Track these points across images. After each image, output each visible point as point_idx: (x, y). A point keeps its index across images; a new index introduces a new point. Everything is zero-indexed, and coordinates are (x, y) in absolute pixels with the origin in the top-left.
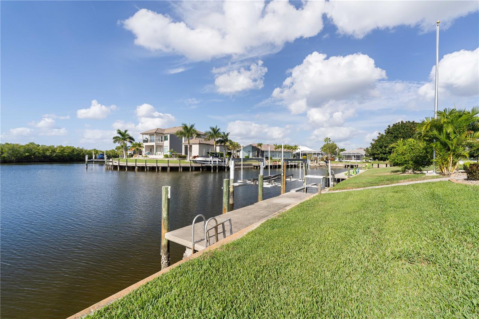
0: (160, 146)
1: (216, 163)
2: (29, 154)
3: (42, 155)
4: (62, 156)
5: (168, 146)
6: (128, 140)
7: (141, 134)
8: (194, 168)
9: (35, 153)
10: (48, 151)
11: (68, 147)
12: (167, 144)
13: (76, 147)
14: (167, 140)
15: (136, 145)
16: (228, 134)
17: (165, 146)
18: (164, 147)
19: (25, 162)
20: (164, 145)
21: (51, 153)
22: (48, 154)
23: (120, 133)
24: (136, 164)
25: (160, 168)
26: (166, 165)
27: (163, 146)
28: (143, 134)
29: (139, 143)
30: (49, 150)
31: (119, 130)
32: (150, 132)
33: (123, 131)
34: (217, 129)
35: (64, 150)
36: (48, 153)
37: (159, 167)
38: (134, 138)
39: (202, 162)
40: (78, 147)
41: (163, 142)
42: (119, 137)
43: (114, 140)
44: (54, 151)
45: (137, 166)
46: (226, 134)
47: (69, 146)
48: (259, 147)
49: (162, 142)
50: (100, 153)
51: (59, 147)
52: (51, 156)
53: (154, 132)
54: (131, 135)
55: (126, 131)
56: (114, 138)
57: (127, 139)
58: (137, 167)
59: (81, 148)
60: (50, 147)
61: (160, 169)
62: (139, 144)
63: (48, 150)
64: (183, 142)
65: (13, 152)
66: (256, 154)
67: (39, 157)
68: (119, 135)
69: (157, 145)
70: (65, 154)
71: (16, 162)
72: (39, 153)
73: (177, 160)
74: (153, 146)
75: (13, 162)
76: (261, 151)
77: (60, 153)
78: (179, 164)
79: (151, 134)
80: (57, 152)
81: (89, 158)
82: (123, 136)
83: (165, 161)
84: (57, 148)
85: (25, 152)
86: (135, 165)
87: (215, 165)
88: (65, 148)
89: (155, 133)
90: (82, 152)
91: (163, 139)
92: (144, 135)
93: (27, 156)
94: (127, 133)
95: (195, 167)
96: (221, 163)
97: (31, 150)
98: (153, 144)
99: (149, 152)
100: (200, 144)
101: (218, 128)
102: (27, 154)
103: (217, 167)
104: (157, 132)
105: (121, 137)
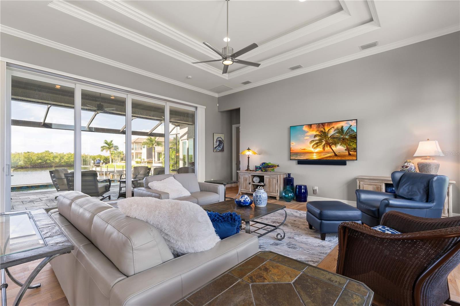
2: (41, 161)
5: (145, 153)
6: (113, 148)
9: (46, 160)
10: (57, 158)
14: (145, 148)
20: (143, 153)
21: (59, 159)
24: (107, 170)
29: (119, 151)
40: (84, 154)
41: (141, 150)
43: (101, 149)
44: (62, 158)
50: (98, 159)
56: (102, 147)
60: (60, 155)
65: (28, 159)
68: (105, 145)
71: (31, 168)
72: (50, 160)
75: (28, 168)
77: (68, 159)
80: (65, 158)
85: (38, 160)
90: (87, 157)
91: (142, 147)
93: (40, 163)
94: (112, 143)
97: (44, 157)
98: (133, 151)
102: (40, 161)
104: (135, 141)
105: (108, 146)
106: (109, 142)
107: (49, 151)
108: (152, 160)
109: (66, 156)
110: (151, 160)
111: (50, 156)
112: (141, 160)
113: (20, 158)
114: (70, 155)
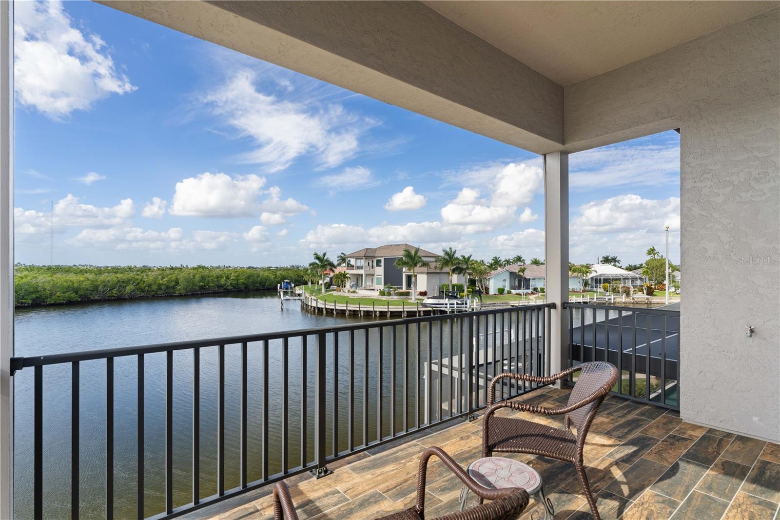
0: (371, 274)
1: (453, 306)
4: (237, 284)
5: (381, 275)
8: (422, 312)
12: (380, 271)
14: (381, 266)
15: (341, 275)
18: (376, 276)
22: (222, 283)
25: (378, 312)
26: (384, 309)
27: (375, 274)
32: (356, 254)
33: (321, 254)
34: (452, 252)
36: (223, 281)
37: (376, 312)
41: (374, 269)
42: (317, 264)
45: (349, 310)
46: (467, 257)
48: (521, 274)
49: (372, 268)
55: (325, 255)
57: (327, 266)
61: (378, 315)
62: (344, 274)
63: (221, 277)
64: (404, 271)
66: (517, 284)
67: (213, 287)
68: (317, 261)
69: (366, 274)
73: (398, 299)
74: (362, 275)
76: (525, 278)
78: (402, 307)
82: (322, 262)
83: (382, 301)
87: (453, 309)
89: (364, 256)
91: (375, 264)
94: (325, 258)
95: (424, 311)
96: (460, 306)
98: (362, 271)
99: (355, 283)
100: (428, 273)
101: (453, 250)
103: (455, 311)
104: (366, 254)
105: (320, 263)
106: (320, 256)
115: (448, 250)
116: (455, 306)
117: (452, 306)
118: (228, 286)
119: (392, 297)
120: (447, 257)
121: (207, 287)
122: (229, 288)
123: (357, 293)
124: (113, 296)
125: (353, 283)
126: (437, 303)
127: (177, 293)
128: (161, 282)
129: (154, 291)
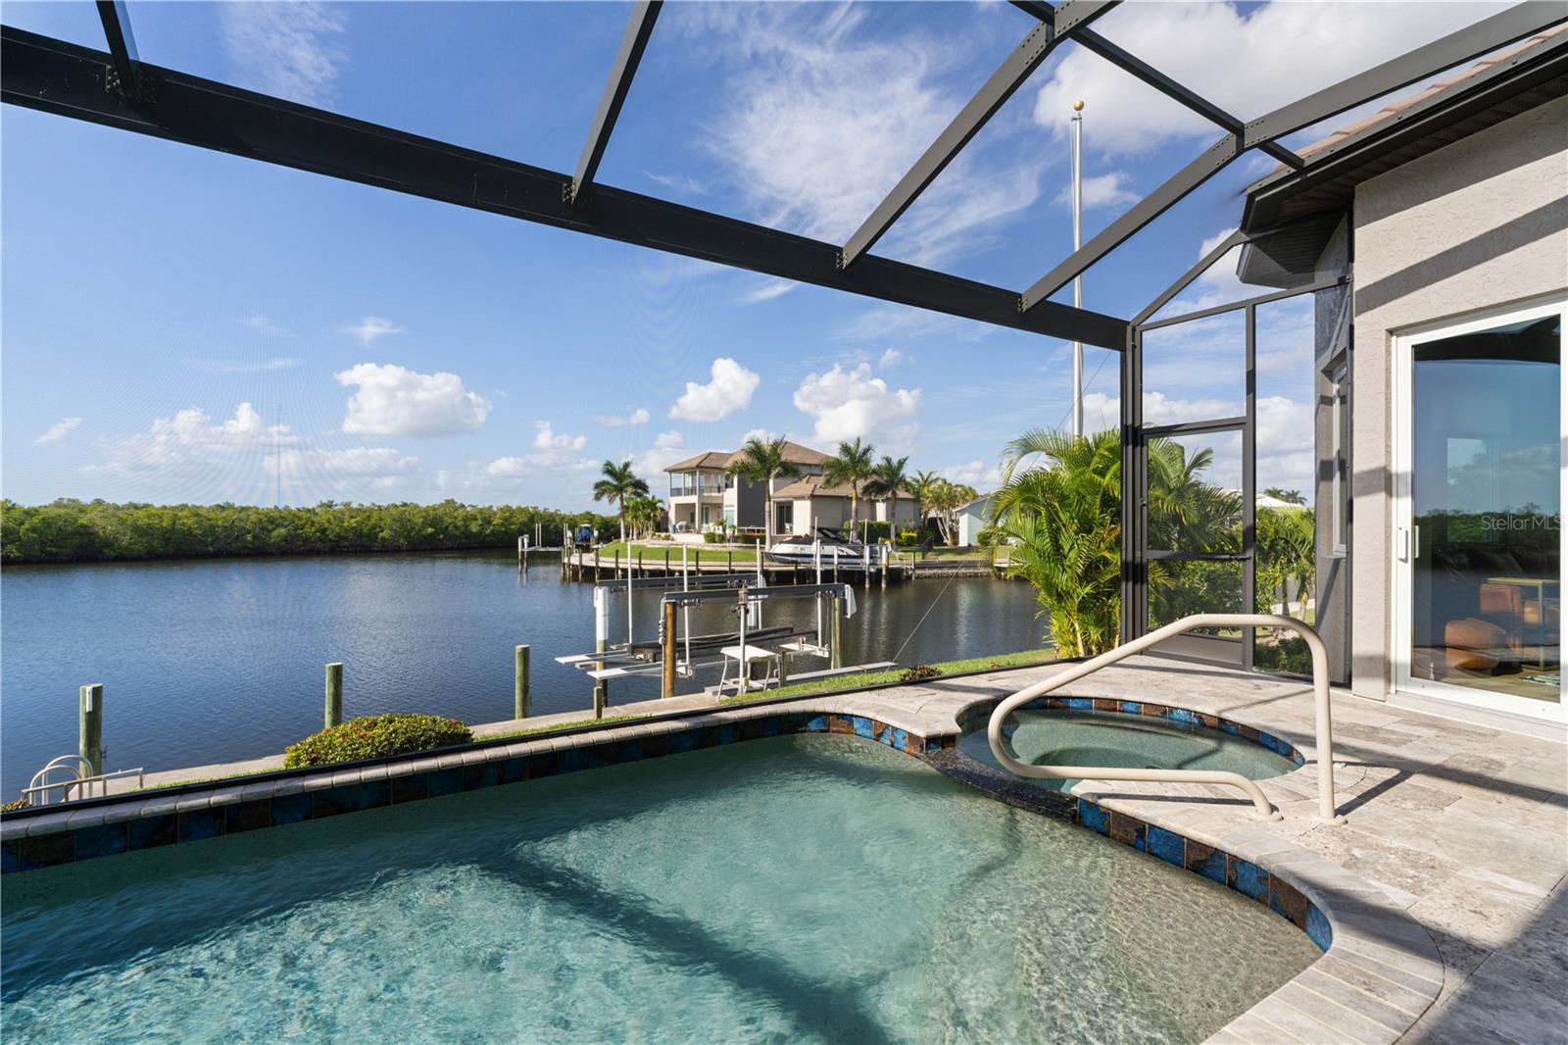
0: (715, 504)
1: (833, 560)
2: (433, 530)
3: (463, 533)
4: (506, 533)
5: (733, 506)
6: (630, 489)
7: (665, 470)
8: (773, 574)
9: (447, 527)
10: (474, 522)
11: (521, 510)
12: (731, 498)
13: (541, 509)
14: (732, 487)
16: (901, 463)
17: (727, 506)
18: (725, 509)
19: (425, 550)
20: (725, 504)
21: (480, 525)
23: (609, 470)
24: (617, 563)
27: (722, 504)
28: (671, 471)
29: (650, 499)
30: (476, 519)
31: (608, 464)
32: (685, 466)
33: (618, 465)
34: (861, 450)
35: (510, 517)
36: (474, 528)
38: (648, 483)
39: (789, 558)
41: (720, 494)
42: (608, 483)
43: (596, 492)
44: (488, 521)
45: (621, 569)
46: (895, 462)
47: (523, 506)
49: (719, 492)
50: (583, 526)
51: (502, 509)
52: (480, 533)
53: (695, 465)
54: (638, 477)
55: (627, 465)
56: (596, 486)
57: (628, 487)
58: (620, 572)
59: (552, 511)
60: (481, 511)
62: (651, 503)
64: (771, 492)
67: (454, 536)
68: (607, 478)
69: (703, 504)
70: (513, 527)
71: (408, 551)
72: (455, 527)
73: (739, 549)
74: (694, 505)
77: (502, 524)
78: (731, 563)
79: (691, 471)
80: (494, 523)
81: (530, 545)
82: (619, 481)
84: (495, 513)
85: (425, 525)
86: (614, 566)
87: (829, 567)
88: (514, 511)
89: (698, 466)
90: (554, 520)
91: (723, 484)
92: (673, 475)
93: (431, 535)
94: (629, 470)
95: (776, 572)
97: (441, 519)
98: (693, 499)
99: (684, 523)
100: (813, 497)
101: (863, 446)
102: (430, 530)
103: (836, 574)
104: (703, 464)
105: (615, 483)
106: (617, 469)
107: (456, 500)
108: (764, 531)
109: (498, 516)
110: (753, 531)
111: (455, 515)
112: (724, 530)
113: (381, 519)
114: (507, 514)
115: (852, 445)
116: (836, 560)
117: (826, 560)
118: (488, 535)
119: (727, 544)
120: (845, 459)
121: (441, 536)
122: (487, 539)
123: (673, 540)
124: (247, 548)
125: (680, 523)
126: (798, 552)
127: (377, 546)
128: (346, 524)
129: (331, 540)
